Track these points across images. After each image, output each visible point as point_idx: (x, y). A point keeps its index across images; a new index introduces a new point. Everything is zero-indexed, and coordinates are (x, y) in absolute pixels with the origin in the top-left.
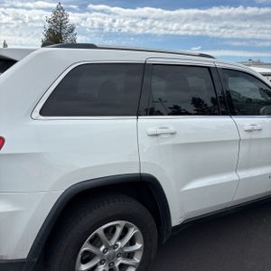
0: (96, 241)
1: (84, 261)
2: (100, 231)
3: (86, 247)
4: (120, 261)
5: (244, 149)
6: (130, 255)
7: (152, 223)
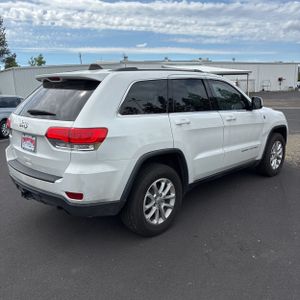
0: (152, 191)
1: (147, 204)
2: (154, 184)
3: (148, 194)
4: (164, 205)
5: (226, 132)
6: (167, 201)
7: (179, 181)
